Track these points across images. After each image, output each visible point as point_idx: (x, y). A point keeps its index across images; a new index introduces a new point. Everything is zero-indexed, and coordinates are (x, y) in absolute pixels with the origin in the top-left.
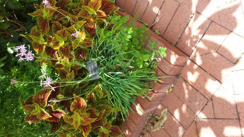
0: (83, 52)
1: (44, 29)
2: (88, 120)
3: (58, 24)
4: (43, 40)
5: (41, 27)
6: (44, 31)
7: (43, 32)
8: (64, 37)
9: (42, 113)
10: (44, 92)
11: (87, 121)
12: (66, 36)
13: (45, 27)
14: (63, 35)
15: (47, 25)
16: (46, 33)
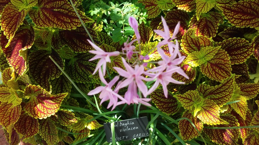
0: (169, 103)
1: (236, 12)
2: (10, 119)
3: (246, 52)
4: (206, 7)
5: (243, 5)
6: (232, 11)
7: (228, 9)
8: (212, 64)
9: (18, 17)
10: (70, 11)
11: (9, 116)
12: (214, 70)
13: (241, 13)
14: (216, 65)
15: (245, 20)
16: (226, 15)
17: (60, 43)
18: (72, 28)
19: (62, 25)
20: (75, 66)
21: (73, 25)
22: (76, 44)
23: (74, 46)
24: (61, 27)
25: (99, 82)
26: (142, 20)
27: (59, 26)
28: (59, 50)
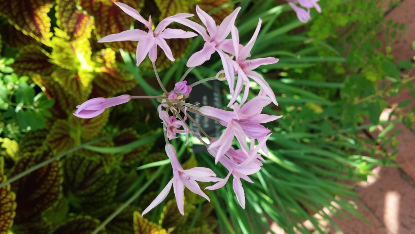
17: (37, 225)
18: (11, 201)
19: (4, 220)
20: (83, 196)
21: (5, 198)
22: (43, 196)
23: (46, 199)
24: (9, 221)
25: (118, 156)
26: (7, 66)
27: (7, 225)
28: (51, 228)
